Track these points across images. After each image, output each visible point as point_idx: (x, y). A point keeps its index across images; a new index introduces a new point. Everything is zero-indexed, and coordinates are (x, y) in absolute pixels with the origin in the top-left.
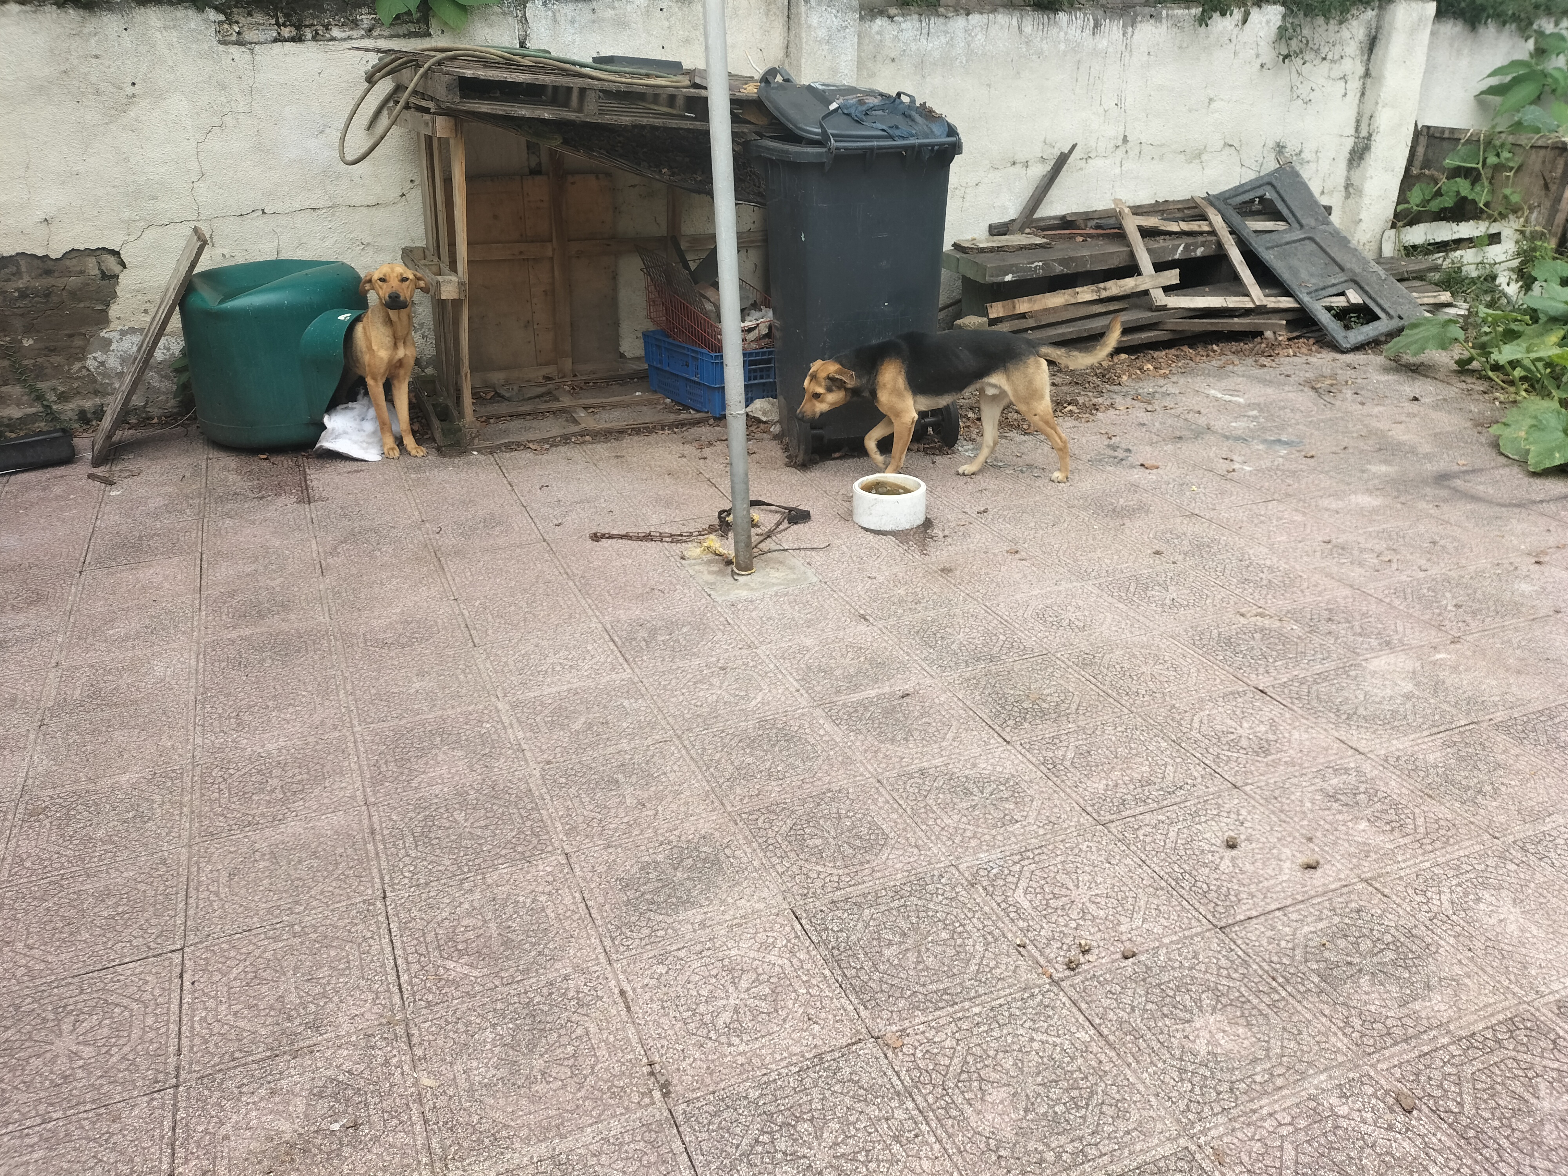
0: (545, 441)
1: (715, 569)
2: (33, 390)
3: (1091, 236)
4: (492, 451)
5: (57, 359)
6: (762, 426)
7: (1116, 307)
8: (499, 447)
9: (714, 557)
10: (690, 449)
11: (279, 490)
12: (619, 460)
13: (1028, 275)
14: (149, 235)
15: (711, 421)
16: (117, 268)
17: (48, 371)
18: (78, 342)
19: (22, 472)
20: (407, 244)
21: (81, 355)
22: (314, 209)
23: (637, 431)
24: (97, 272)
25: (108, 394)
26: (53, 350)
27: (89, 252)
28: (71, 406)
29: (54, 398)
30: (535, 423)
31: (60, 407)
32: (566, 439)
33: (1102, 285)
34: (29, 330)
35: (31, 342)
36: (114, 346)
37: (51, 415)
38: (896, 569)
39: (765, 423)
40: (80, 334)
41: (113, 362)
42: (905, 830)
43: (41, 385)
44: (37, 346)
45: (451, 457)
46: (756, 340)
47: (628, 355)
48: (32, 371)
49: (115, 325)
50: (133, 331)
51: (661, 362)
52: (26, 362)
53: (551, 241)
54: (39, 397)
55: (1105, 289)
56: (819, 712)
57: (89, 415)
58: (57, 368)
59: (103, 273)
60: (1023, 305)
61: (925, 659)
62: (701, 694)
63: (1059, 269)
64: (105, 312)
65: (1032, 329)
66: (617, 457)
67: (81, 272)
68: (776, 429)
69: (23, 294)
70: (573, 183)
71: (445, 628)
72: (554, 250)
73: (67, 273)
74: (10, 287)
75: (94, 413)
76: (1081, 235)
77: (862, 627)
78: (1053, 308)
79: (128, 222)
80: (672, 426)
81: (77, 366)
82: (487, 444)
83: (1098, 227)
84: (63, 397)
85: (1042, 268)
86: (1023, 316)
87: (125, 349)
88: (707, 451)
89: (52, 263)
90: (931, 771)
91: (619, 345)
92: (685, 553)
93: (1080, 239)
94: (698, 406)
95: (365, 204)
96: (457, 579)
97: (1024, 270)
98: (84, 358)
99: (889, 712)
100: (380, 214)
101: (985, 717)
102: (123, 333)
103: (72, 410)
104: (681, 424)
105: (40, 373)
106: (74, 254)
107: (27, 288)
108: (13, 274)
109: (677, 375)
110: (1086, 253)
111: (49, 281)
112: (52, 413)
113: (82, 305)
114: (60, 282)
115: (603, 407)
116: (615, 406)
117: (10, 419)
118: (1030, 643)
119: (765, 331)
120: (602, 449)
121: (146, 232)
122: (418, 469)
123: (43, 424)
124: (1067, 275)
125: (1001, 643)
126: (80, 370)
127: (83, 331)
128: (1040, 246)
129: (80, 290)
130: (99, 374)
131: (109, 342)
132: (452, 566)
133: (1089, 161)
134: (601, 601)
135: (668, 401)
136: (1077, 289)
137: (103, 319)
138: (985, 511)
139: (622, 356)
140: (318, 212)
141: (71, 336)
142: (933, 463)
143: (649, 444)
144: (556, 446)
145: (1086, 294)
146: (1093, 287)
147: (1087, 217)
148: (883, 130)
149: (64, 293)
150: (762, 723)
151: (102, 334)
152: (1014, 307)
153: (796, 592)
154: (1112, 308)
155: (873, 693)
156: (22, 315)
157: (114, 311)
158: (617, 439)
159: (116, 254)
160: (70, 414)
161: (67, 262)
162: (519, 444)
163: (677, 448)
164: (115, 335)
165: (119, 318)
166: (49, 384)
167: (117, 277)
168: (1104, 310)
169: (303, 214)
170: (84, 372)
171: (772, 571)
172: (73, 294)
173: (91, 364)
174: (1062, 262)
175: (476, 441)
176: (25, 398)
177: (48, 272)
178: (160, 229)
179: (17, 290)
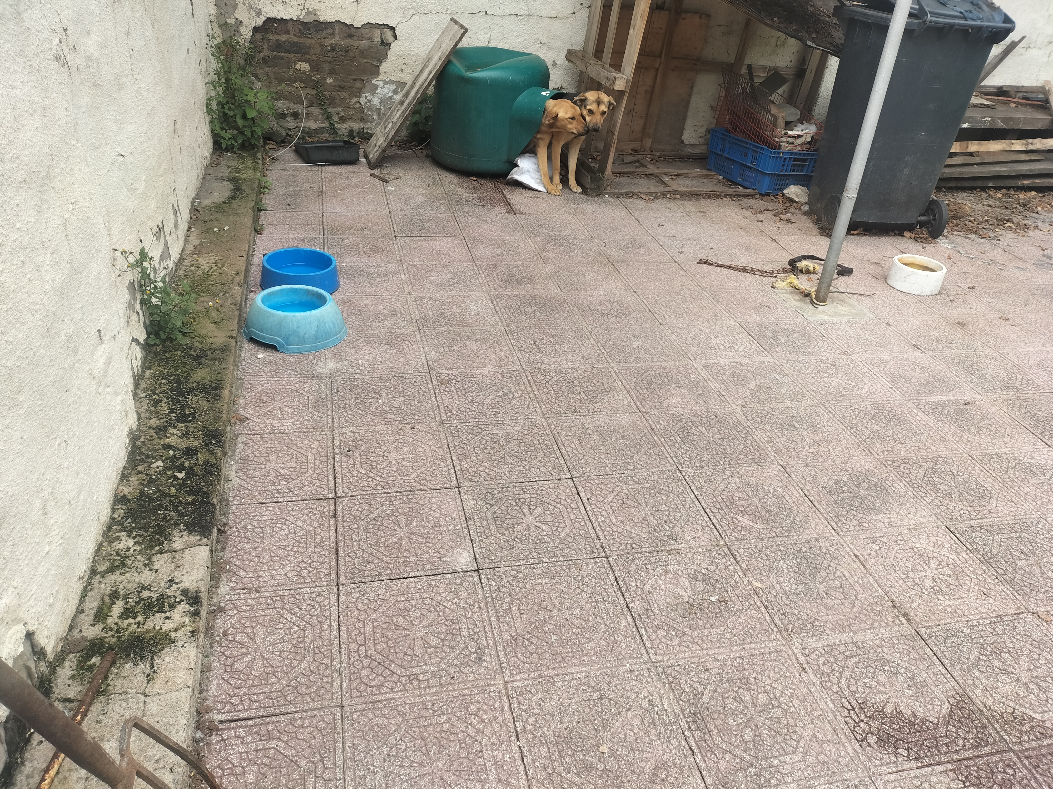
0: (651, 194)
1: (797, 298)
2: (326, 112)
3: (1021, 104)
4: (617, 196)
5: (344, 94)
6: (795, 204)
7: (1036, 158)
8: (622, 194)
9: (793, 290)
10: (747, 213)
11: (493, 202)
12: (703, 214)
13: (979, 126)
14: (415, 19)
15: (758, 196)
16: (391, 39)
17: (337, 101)
18: (358, 85)
19: (328, 165)
20: (569, 47)
21: (357, 93)
22: (517, 15)
23: (709, 196)
24: (379, 40)
25: (368, 122)
26: (342, 88)
27: (378, 26)
28: (346, 126)
29: (337, 119)
30: (636, 181)
31: (339, 125)
32: (664, 195)
33: (1030, 141)
34: (332, 72)
35: (331, 80)
36: (379, 90)
37: (333, 130)
38: (925, 318)
39: (797, 202)
40: (361, 79)
41: (376, 101)
42: (1001, 490)
43: (332, 110)
44: (334, 84)
45: (592, 196)
46: (801, 145)
47: (686, 142)
48: (328, 100)
49: (382, 77)
50: (392, 82)
51: (723, 150)
52: (325, 93)
53: (660, 57)
54: (329, 118)
55: (1032, 144)
56: (910, 404)
57: (355, 134)
58: (342, 99)
59: (382, 41)
60: (973, 147)
61: (971, 382)
62: (825, 379)
63: (1000, 125)
64: (378, 67)
65: (977, 164)
66: (702, 212)
67: (370, 39)
68: (806, 208)
69: (333, 49)
70: (684, 19)
71: (636, 309)
72: (661, 63)
73: (361, 38)
74: (327, 42)
75: (358, 133)
76: (1014, 102)
77: (917, 353)
78: (994, 152)
79: (405, 9)
80: (731, 196)
81: (355, 100)
82: (615, 191)
83: (1025, 98)
84: (342, 120)
85: (989, 122)
86: (971, 154)
87: (384, 93)
88: (761, 217)
89: (354, 30)
90: (1004, 456)
91: (682, 135)
92: (775, 284)
93: (1014, 105)
94: (747, 184)
95: (549, 16)
96: (630, 279)
97: (977, 121)
98: (360, 96)
99: (960, 413)
100: (556, 24)
101: (1027, 427)
102: (386, 83)
103: (346, 129)
104: (738, 195)
105: (332, 102)
106: (368, 26)
107: (336, 45)
108: (330, 35)
109: (734, 161)
110: (1021, 116)
111: (350, 42)
112: (334, 129)
113: (365, 60)
114: (356, 43)
115: (678, 175)
116: (685, 176)
117: (309, 129)
118: (1040, 382)
119: (809, 139)
120: (689, 205)
121: (414, 17)
122: (574, 201)
123: (327, 135)
124: (1005, 129)
125: (1020, 380)
126: (355, 103)
127: (362, 78)
128: (988, 106)
129: (367, 50)
130: (366, 107)
131: (376, 87)
132: (623, 269)
133: (1029, 49)
134: (730, 308)
135: (721, 177)
136: (1013, 141)
137: (375, 72)
138: (973, 288)
139: (682, 142)
140: (519, 18)
141: (355, 80)
142: (923, 248)
143: (719, 206)
144: (658, 199)
145: (1018, 145)
146: (1024, 141)
147: (1018, 89)
148: (961, 12)
149: (357, 51)
150: (875, 405)
151: (373, 82)
152: (967, 147)
153: (862, 322)
154: (1033, 158)
155: (944, 398)
156: (330, 62)
157: (384, 67)
158: (696, 200)
159: (393, 29)
160: (344, 131)
161: (363, 31)
162: (634, 194)
163: (739, 211)
164: (380, 83)
165: (385, 73)
166: (336, 109)
167: (390, 45)
168: (1028, 159)
169: (510, 17)
170: (358, 105)
171: (839, 306)
172: (362, 52)
173: (363, 100)
174: (1004, 120)
175: (609, 188)
176: (321, 116)
177: (350, 36)
178: (422, 16)
179: (331, 45)
